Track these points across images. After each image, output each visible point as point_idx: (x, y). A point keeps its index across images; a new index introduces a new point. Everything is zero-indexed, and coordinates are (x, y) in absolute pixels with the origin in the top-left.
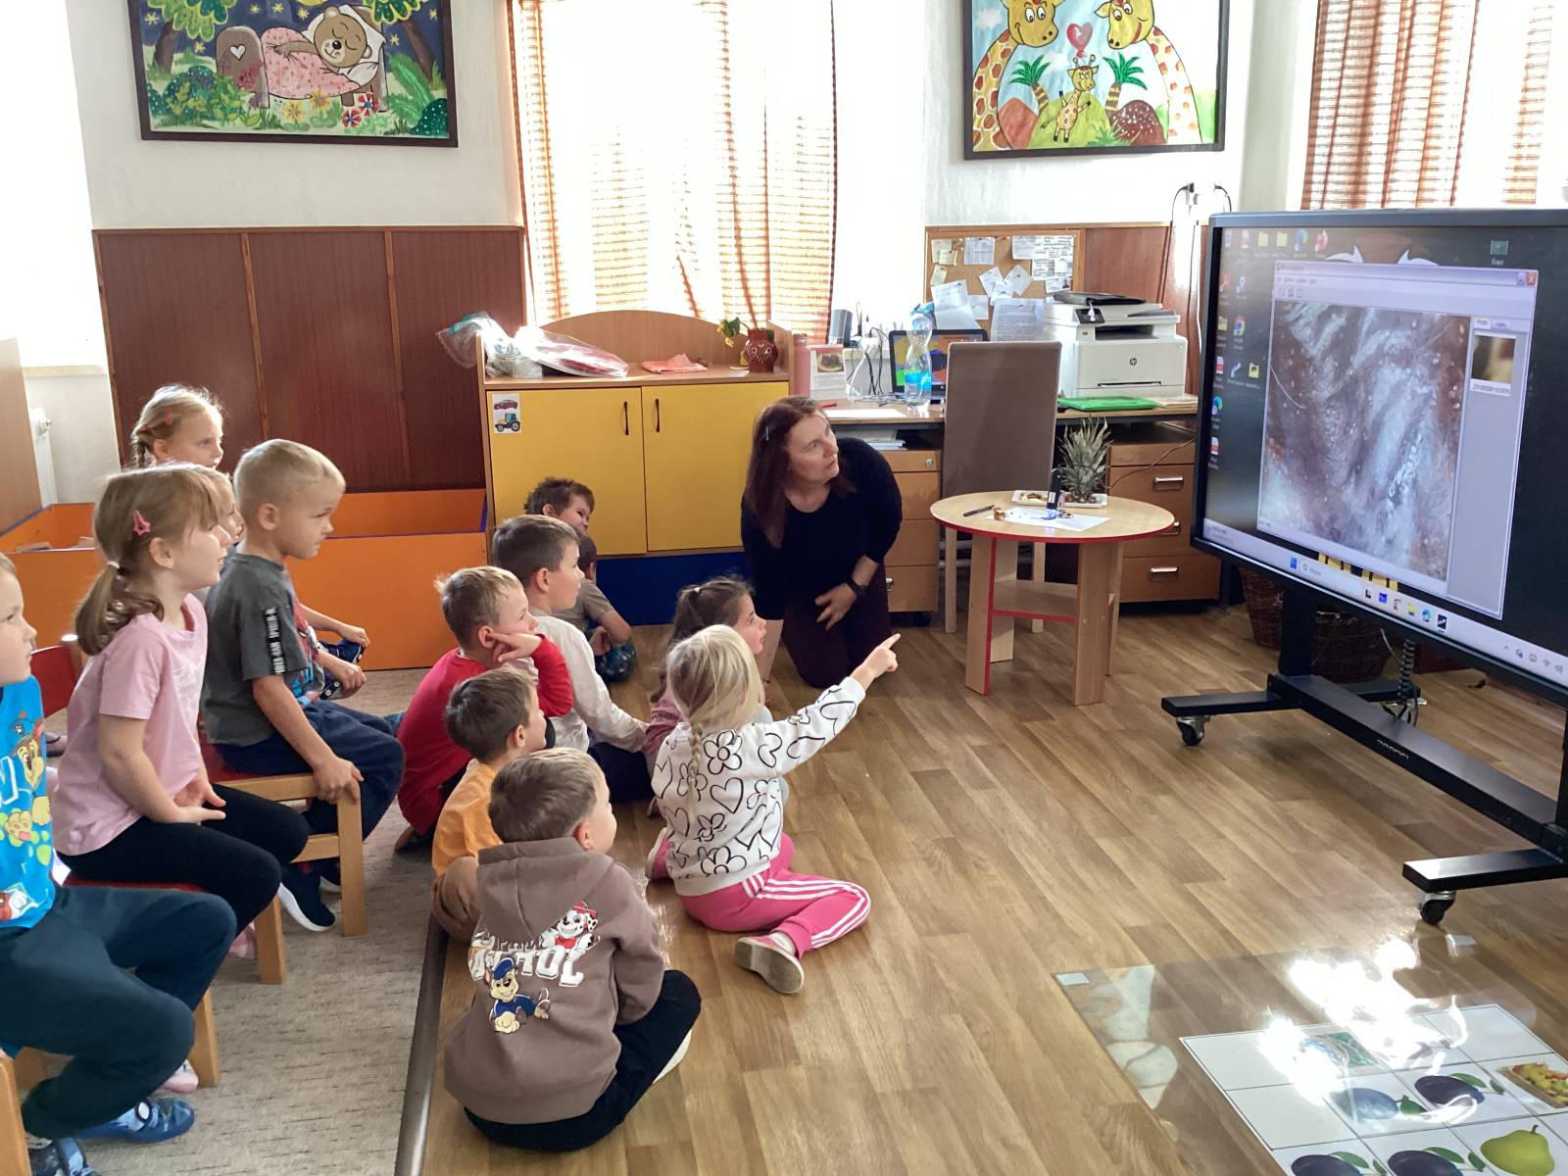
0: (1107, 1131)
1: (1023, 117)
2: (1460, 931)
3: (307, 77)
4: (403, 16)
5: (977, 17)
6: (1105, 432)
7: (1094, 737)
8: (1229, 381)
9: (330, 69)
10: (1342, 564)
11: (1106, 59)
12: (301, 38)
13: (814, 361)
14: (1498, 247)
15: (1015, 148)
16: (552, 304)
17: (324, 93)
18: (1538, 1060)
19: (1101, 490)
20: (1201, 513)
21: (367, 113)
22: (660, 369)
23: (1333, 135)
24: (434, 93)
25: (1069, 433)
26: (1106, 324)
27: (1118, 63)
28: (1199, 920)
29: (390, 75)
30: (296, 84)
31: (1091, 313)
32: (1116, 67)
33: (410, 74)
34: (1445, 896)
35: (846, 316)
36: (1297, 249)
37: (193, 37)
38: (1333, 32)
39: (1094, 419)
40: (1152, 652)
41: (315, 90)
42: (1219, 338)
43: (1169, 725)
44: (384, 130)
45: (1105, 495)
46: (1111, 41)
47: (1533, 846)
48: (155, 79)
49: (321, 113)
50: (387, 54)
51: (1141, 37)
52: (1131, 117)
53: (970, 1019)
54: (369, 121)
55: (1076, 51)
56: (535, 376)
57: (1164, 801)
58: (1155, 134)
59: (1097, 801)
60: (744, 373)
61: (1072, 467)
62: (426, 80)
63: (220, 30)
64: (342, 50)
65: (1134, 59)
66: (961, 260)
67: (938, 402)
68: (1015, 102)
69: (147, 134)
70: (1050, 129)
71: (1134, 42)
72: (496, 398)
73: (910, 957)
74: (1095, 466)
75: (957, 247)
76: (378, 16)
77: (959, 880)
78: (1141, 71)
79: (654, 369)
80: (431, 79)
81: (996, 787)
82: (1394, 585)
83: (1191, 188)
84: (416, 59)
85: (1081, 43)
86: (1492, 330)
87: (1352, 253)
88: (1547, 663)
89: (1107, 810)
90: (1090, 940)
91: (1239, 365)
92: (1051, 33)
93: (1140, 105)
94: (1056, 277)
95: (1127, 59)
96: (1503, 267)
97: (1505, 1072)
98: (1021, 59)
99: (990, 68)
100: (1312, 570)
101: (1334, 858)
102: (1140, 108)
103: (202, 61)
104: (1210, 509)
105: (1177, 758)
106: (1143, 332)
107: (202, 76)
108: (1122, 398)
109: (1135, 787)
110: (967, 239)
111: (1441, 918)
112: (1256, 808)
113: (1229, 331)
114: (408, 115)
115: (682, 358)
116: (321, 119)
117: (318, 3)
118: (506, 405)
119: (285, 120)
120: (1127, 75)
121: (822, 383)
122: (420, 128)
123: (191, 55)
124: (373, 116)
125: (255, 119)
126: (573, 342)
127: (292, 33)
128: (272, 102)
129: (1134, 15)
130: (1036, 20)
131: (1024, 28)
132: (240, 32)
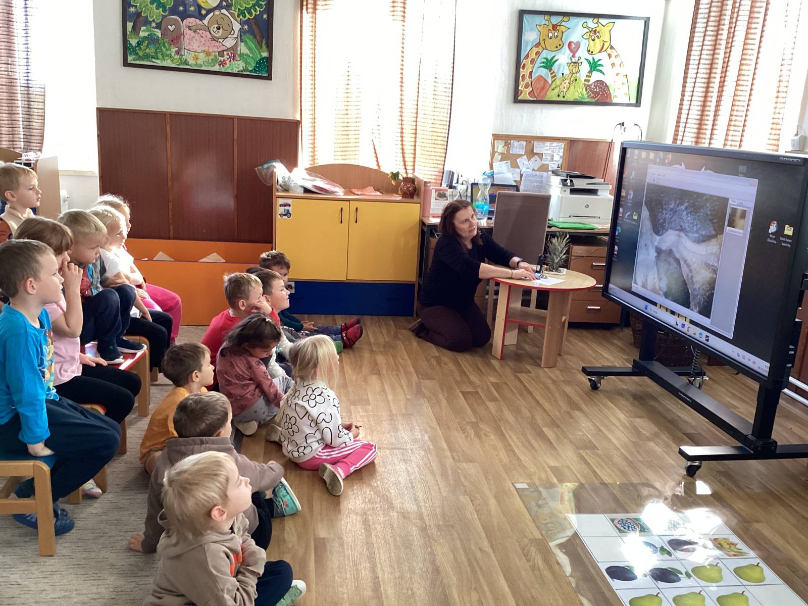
0: (526, 549)
1: (543, 84)
2: (703, 480)
3: (203, 42)
4: (251, 16)
5: (525, 35)
6: (568, 239)
7: (549, 382)
8: (624, 220)
9: (214, 39)
10: (667, 310)
11: (586, 59)
12: (202, 24)
13: (434, 194)
14: (742, 168)
15: (539, 99)
16: (311, 158)
17: (211, 50)
18: (725, 537)
19: (564, 266)
20: (608, 281)
21: (230, 61)
22: (359, 193)
23: (690, 105)
24: (262, 54)
25: (550, 238)
26: (575, 187)
27: (592, 62)
28: (585, 467)
29: (242, 44)
30: (198, 45)
31: (568, 181)
32: (590, 63)
33: (252, 44)
34: (697, 463)
35: (452, 174)
36: (658, 161)
37: (151, 20)
39: (563, 232)
40: (584, 346)
41: (207, 48)
42: (622, 199)
43: (584, 379)
44: (237, 70)
45: (565, 269)
46: (589, 51)
47: (742, 445)
48: (131, 38)
49: (208, 60)
51: (604, 49)
52: (596, 88)
54: (230, 65)
55: (572, 54)
57: (577, 414)
58: (607, 96)
59: (545, 410)
60: (399, 198)
61: (550, 254)
62: (259, 47)
63: (164, 17)
64: (221, 31)
65: (600, 60)
66: (508, 151)
67: (491, 219)
68: (540, 77)
69: (126, 64)
70: (556, 91)
71: (600, 52)
72: (281, 201)
74: (562, 255)
75: (507, 144)
76: (239, 15)
78: (603, 66)
79: (356, 193)
80: (261, 47)
81: (499, 401)
82: (688, 320)
83: (623, 124)
84: (255, 37)
85: (574, 50)
86: (737, 205)
87: (681, 165)
88: (749, 360)
89: (549, 415)
91: (629, 213)
92: (560, 45)
93: (601, 82)
94: (554, 162)
95: (596, 60)
96: (744, 177)
97: (710, 540)
98: (544, 57)
99: (529, 60)
100: (654, 311)
101: (652, 445)
102: (600, 84)
103: (153, 31)
104: (612, 279)
105: (586, 395)
106: (593, 192)
107: (154, 38)
108: (580, 223)
109: (564, 407)
110: (512, 141)
111: (695, 473)
112: (619, 420)
113: (626, 197)
114: (249, 64)
115: (371, 188)
116: (208, 62)
117: (211, 7)
118: (285, 205)
119: (191, 62)
120: (595, 67)
121: (436, 205)
122: (255, 70)
123: (149, 28)
124: (233, 63)
125: (177, 60)
126: (319, 177)
127: (198, 21)
128: (186, 53)
129: (601, 39)
130: (553, 38)
131: (548, 42)
132: (173, 19)
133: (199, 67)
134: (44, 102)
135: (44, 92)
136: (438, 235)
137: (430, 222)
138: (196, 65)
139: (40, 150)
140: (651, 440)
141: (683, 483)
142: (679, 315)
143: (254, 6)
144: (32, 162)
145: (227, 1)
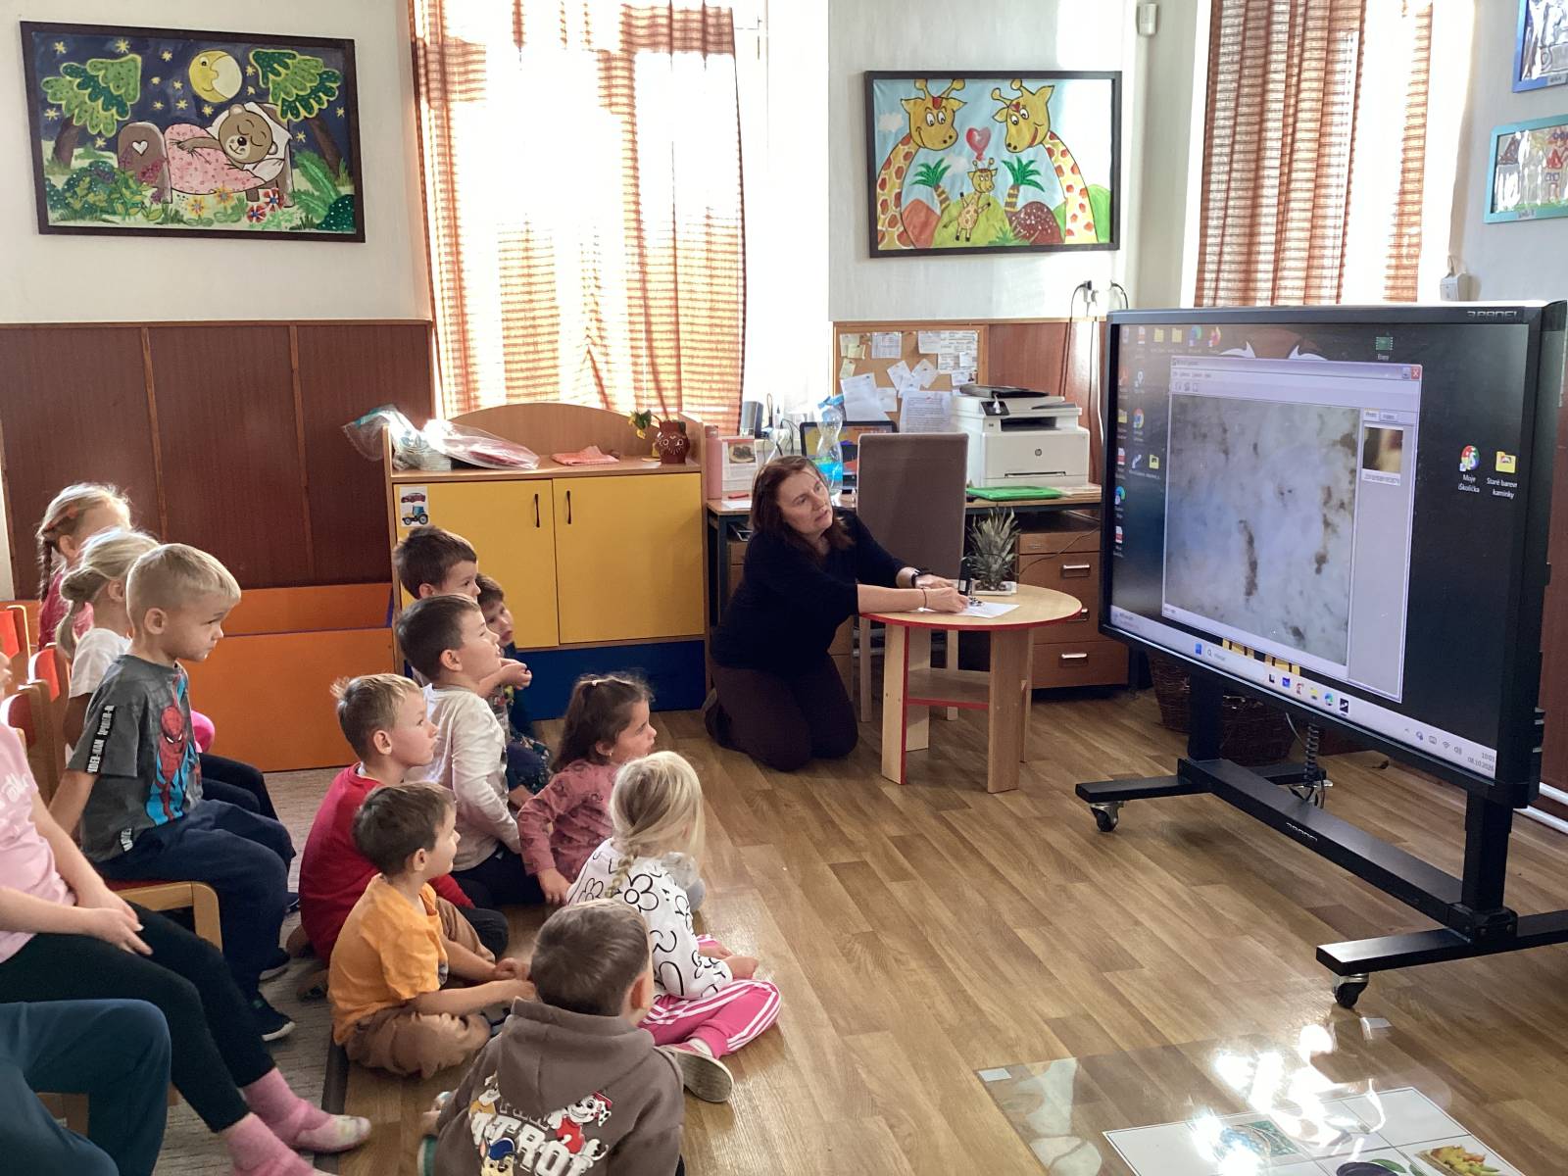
1: (925, 217)
2: (1375, 1014)
3: (212, 172)
4: (310, 113)
5: (879, 120)
6: (1013, 521)
7: (1010, 824)
8: (1130, 472)
9: (234, 165)
10: (1246, 650)
11: (1005, 162)
12: (206, 135)
13: (726, 452)
14: (1383, 342)
15: (918, 247)
17: (229, 188)
18: (1456, 1143)
19: (1011, 577)
20: (1107, 601)
21: (273, 208)
22: (571, 461)
23: (1223, 235)
24: (341, 189)
25: (977, 522)
26: (1010, 416)
27: (1016, 166)
28: (1120, 1011)
29: (296, 172)
30: (201, 179)
31: (996, 405)
32: (1014, 169)
33: (317, 170)
34: (1358, 978)
35: (757, 408)
36: (1191, 343)
37: (95, 133)
38: (1219, 137)
39: (1002, 508)
40: (1065, 737)
41: (220, 185)
42: (1120, 430)
43: (1083, 810)
44: (289, 225)
45: (1014, 583)
46: (1009, 145)
47: (1443, 927)
48: (54, 174)
49: (225, 208)
51: (1038, 140)
52: (1030, 218)
53: (893, 1121)
54: (273, 216)
55: (976, 154)
56: (444, 469)
57: (1081, 889)
58: (1052, 233)
59: (1013, 888)
61: (982, 555)
62: (332, 176)
63: (121, 125)
64: (248, 147)
65: (1031, 162)
67: (849, 492)
68: (918, 202)
69: (45, 228)
70: (952, 229)
71: (1031, 145)
72: (403, 491)
73: (831, 1058)
74: (1004, 554)
75: (864, 341)
76: (284, 114)
77: (878, 973)
78: (1037, 173)
79: (564, 462)
80: (337, 176)
81: (915, 878)
82: (1296, 669)
83: (1088, 285)
84: (322, 155)
85: (980, 146)
86: (1381, 422)
87: (1245, 349)
88: (1446, 745)
89: (1024, 899)
90: (1013, 1035)
91: (1140, 456)
92: (951, 137)
93: (1039, 206)
94: (962, 370)
95: (1024, 162)
96: (1389, 361)
97: (1424, 1156)
98: (922, 162)
99: (893, 169)
100: (1216, 655)
101: (1250, 943)
102: (1038, 209)
103: (103, 156)
104: (1118, 594)
105: (1091, 843)
106: (1046, 423)
107: (103, 171)
108: (1029, 487)
109: (1054, 877)
110: (874, 334)
111: (1355, 1001)
112: (1169, 892)
113: (1129, 425)
114: (314, 211)
115: (593, 450)
116: (225, 214)
117: (223, 100)
118: (413, 499)
119: (188, 214)
120: (1025, 177)
121: (731, 474)
122: (326, 223)
123: (92, 150)
124: (279, 212)
125: (157, 214)
126: (483, 435)
127: (196, 129)
128: (175, 197)
129: (1031, 120)
130: (936, 124)
131: (926, 132)
132: (142, 128)
133: (205, 224)
136: (744, 535)
137: (724, 509)
138: (200, 220)
141: (1332, 1023)
142: (1274, 661)
143: (314, 92)
145: (256, 85)
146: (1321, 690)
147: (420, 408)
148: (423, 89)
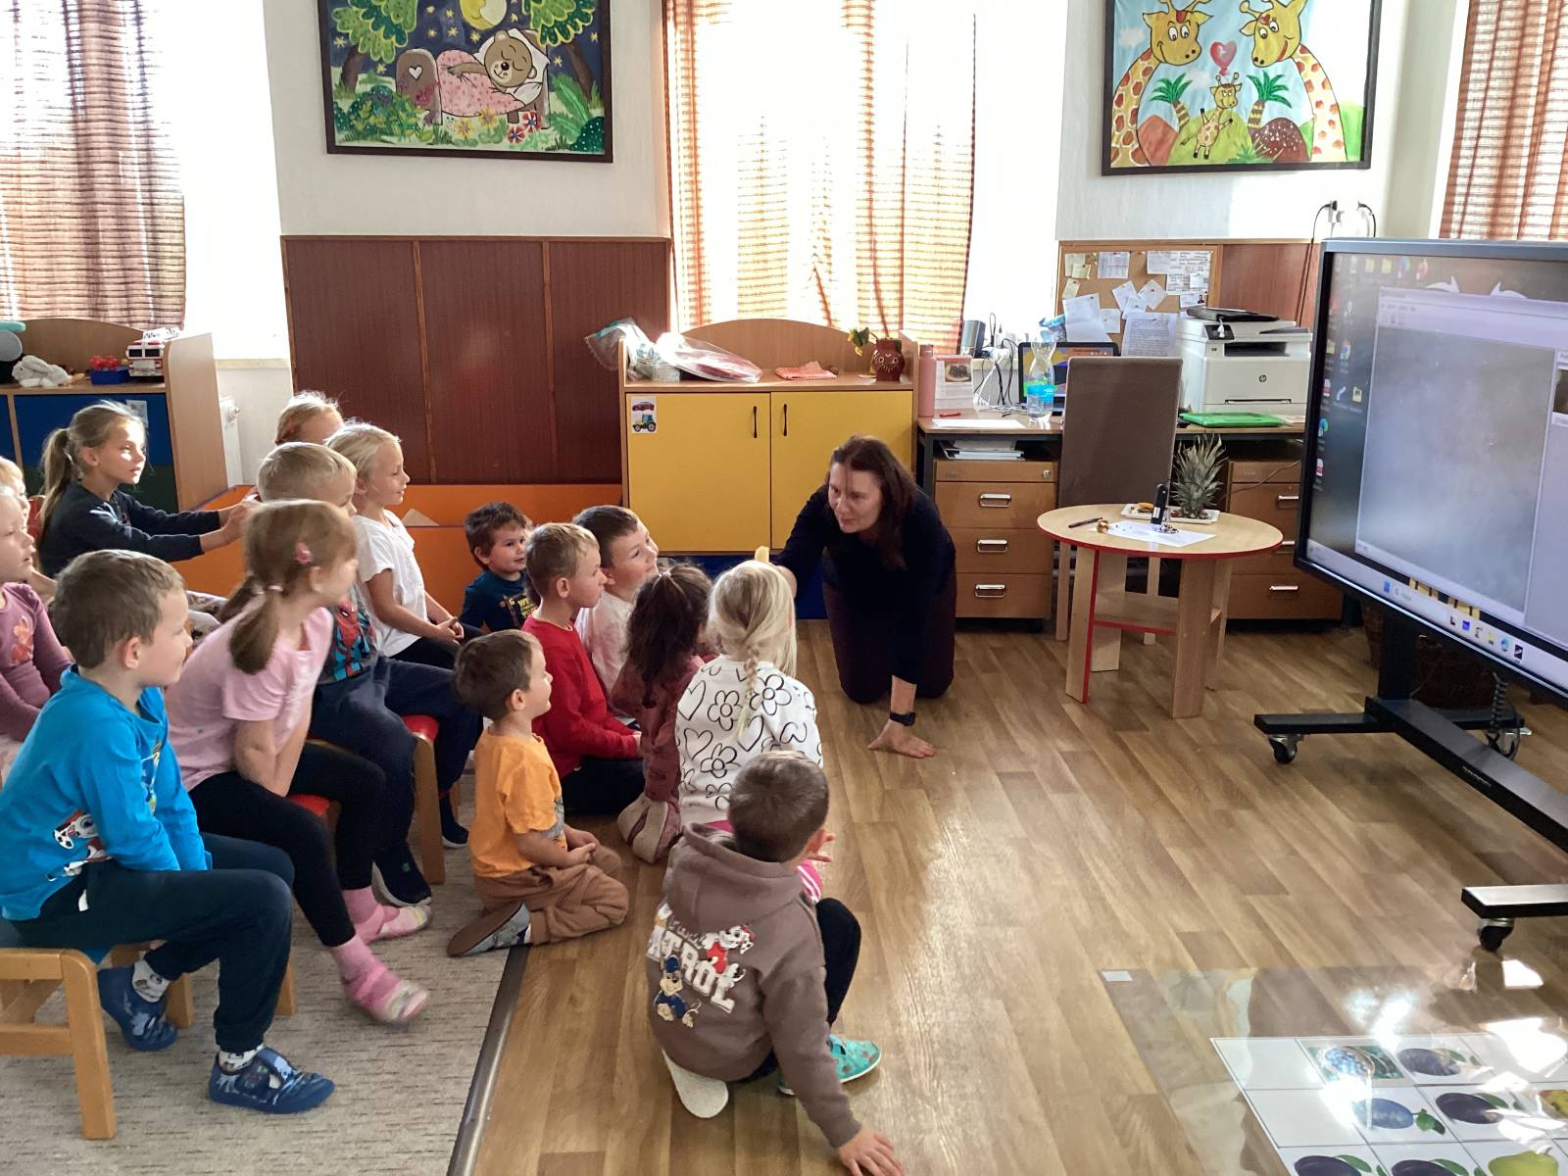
0: (1122, 1117)
1: (1164, 135)
3: (477, 96)
4: (567, 38)
5: (1119, 35)
6: (1219, 450)
7: (1185, 749)
8: (1335, 404)
9: (498, 88)
10: (1431, 591)
11: (1250, 77)
12: (473, 60)
13: (941, 370)
15: (1154, 164)
16: (694, 312)
17: (492, 111)
19: (1213, 506)
20: (1304, 534)
21: (531, 130)
22: (790, 376)
23: (1475, 157)
24: (592, 111)
25: (1182, 449)
26: (1235, 341)
27: (1262, 82)
28: (1256, 932)
29: (553, 95)
30: (467, 102)
31: (1221, 329)
32: (1260, 84)
33: (571, 93)
34: (1502, 923)
35: (980, 328)
36: (1400, 275)
37: (376, 59)
38: (1478, 52)
39: (1209, 435)
40: (1263, 669)
41: (484, 108)
42: (1327, 361)
43: (1261, 739)
44: (545, 146)
45: (1217, 512)
46: (1256, 59)
48: (341, 98)
49: (489, 130)
50: (551, 74)
51: (1287, 54)
52: (1274, 135)
53: (1011, 1005)
54: (531, 138)
55: (1220, 69)
56: (673, 381)
58: (1298, 151)
59: (1175, 811)
61: (1183, 483)
62: (585, 99)
63: (400, 52)
64: (510, 71)
65: (1279, 77)
66: (1094, 273)
67: (1060, 414)
68: (1156, 119)
69: (332, 148)
70: (1190, 146)
71: (1278, 60)
72: (635, 400)
73: (964, 944)
74: (1207, 483)
75: (1090, 261)
76: (543, 39)
77: (1023, 875)
78: (1286, 88)
79: (785, 376)
80: (590, 98)
81: (1077, 792)
82: (1476, 613)
83: (1334, 206)
84: (576, 79)
85: (1225, 61)
87: (1449, 283)
91: (1344, 388)
92: (1193, 52)
93: (1283, 124)
94: (1192, 292)
95: (1272, 76)
98: (1162, 77)
99: (1131, 85)
100: (1403, 595)
102: (1283, 126)
103: (383, 81)
104: (1316, 528)
105: (1265, 774)
106: (1275, 348)
107: (383, 95)
108: (1250, 414)
109: (1218, 802)
110: (1101, 253)
111: (1499, 944)
112: (1336, 828)
113: (1337, 355)
114: (568, 132)
115: (814, 365)
116: (488, 135)
117: (490, 27)
118: (642, 407)
119: (456, 136)
120: (1270, 92)
121: (948, 393)
122: (578, 144)
123: (374, 76)
124: (536, 133)
125: (429, 135)
126: (714, 350)
127: (465, 55)
128: (445, 119)
129: (1281, 33)
130: (1179, 38)
131: (1167, 47)
132: (417, 54)
133: (471, 145)
134: (183, 232)
135: (183, 212)
136: (951, 454)
137: (935, 428)
138: (466, 141)
139: (180, 324)
140: (1404, 871)
141: (1474, 965)
142: (1456, 603)
143: (571, 17)
144: (162, 346)
145: (519, 13)
146: (1499, 635)
147: (655, 321)
148: (671, 14)
